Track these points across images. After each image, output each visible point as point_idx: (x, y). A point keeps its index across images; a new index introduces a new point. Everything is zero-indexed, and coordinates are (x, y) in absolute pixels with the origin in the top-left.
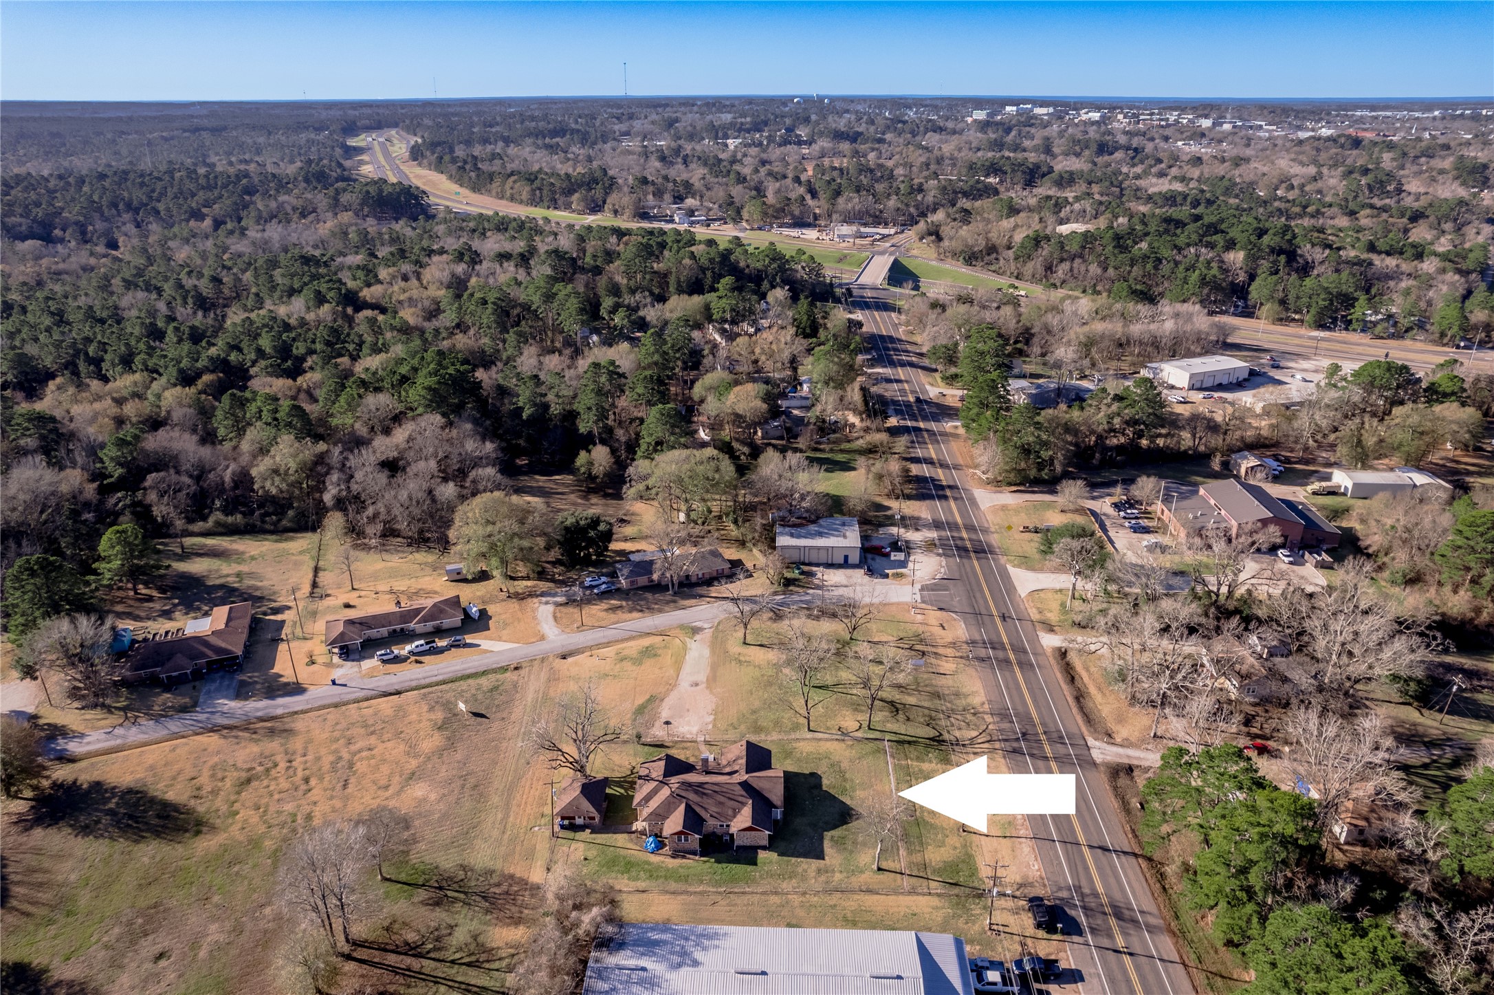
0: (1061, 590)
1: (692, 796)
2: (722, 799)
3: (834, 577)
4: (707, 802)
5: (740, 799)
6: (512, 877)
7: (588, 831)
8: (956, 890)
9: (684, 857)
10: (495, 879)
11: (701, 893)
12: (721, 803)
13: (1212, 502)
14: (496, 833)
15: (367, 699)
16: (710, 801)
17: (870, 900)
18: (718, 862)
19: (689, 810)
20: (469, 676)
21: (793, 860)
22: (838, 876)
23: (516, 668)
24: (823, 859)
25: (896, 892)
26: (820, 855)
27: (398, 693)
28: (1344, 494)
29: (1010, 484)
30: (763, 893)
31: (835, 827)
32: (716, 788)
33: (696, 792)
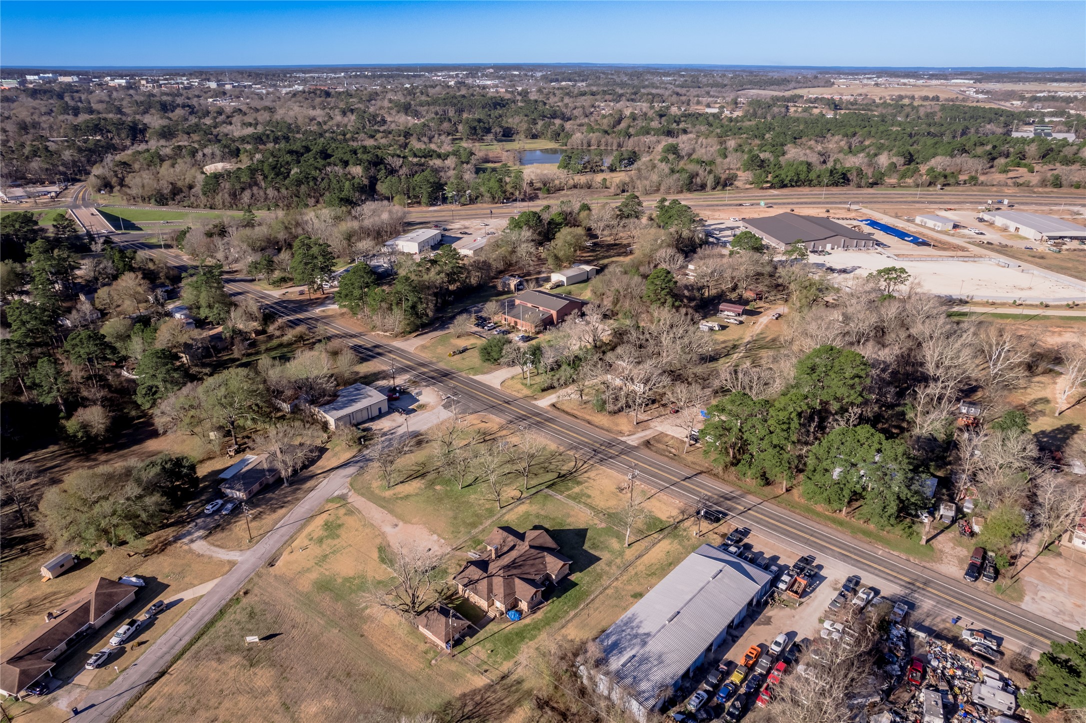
0: (513, 378)
1: (515, 572)
2: (531, 562)
3: (384, 424)
4: (526, 569)
5: (540, 555)
7: (467, 638)
8: (666, 532)
9: (539, 609)
10: (458, 704)
11: (575, 615)
12: (532, 565)
13: (529, 305)
14: (412, 685)
15: (138, 698)
16: (526, 567)
17: (646, 559)
18: (559, 597)
20: (212, 623)
21: (589, 569)
22: (618, 561)
23: (246, 593)
24: (600, 559)
25: (647, 550)
26: (597, 559)
27: (162, 674)
28: (563, 285)
29: (410, 333)
30: (601, 593)
31: (583, 542)
32: (523, 558)
33: (515, 568)
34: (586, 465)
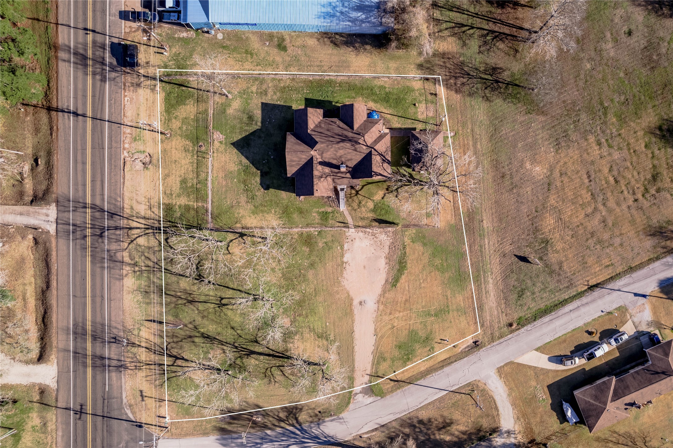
1: (350, 135)
2: (329, 133)
5: (316, 133)
6: (457, 91)
8: (181, 80)
10: (466, 88)
12: (328, 130)
14: (477, 130)
15: (612, 278)
16: (336, 132)
18: (330, 102)
19: (351, 126)
21: (282, 103)
22: (254, 89)
23: (511, 325)
24: (262, 103)
26: (265, 106)
31: (253, 133)
32: (331, 139)
34: (134, 224)
